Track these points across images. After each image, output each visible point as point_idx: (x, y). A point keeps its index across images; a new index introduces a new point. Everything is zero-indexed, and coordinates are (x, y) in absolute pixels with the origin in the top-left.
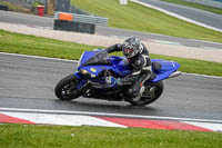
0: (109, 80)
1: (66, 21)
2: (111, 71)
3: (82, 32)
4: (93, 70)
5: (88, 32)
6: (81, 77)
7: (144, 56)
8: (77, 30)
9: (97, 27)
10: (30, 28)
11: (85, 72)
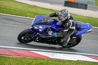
0: (50, 33)
1: (71, 2)
2: (51, 28)
3: (80, 8)
4: (41, 27)
5: (83, 8)
6: (33, 31)
7: (71, 21)
8: (77, 7)
9: (89, 6)
10: (51, 5)
11: (36, 28)
